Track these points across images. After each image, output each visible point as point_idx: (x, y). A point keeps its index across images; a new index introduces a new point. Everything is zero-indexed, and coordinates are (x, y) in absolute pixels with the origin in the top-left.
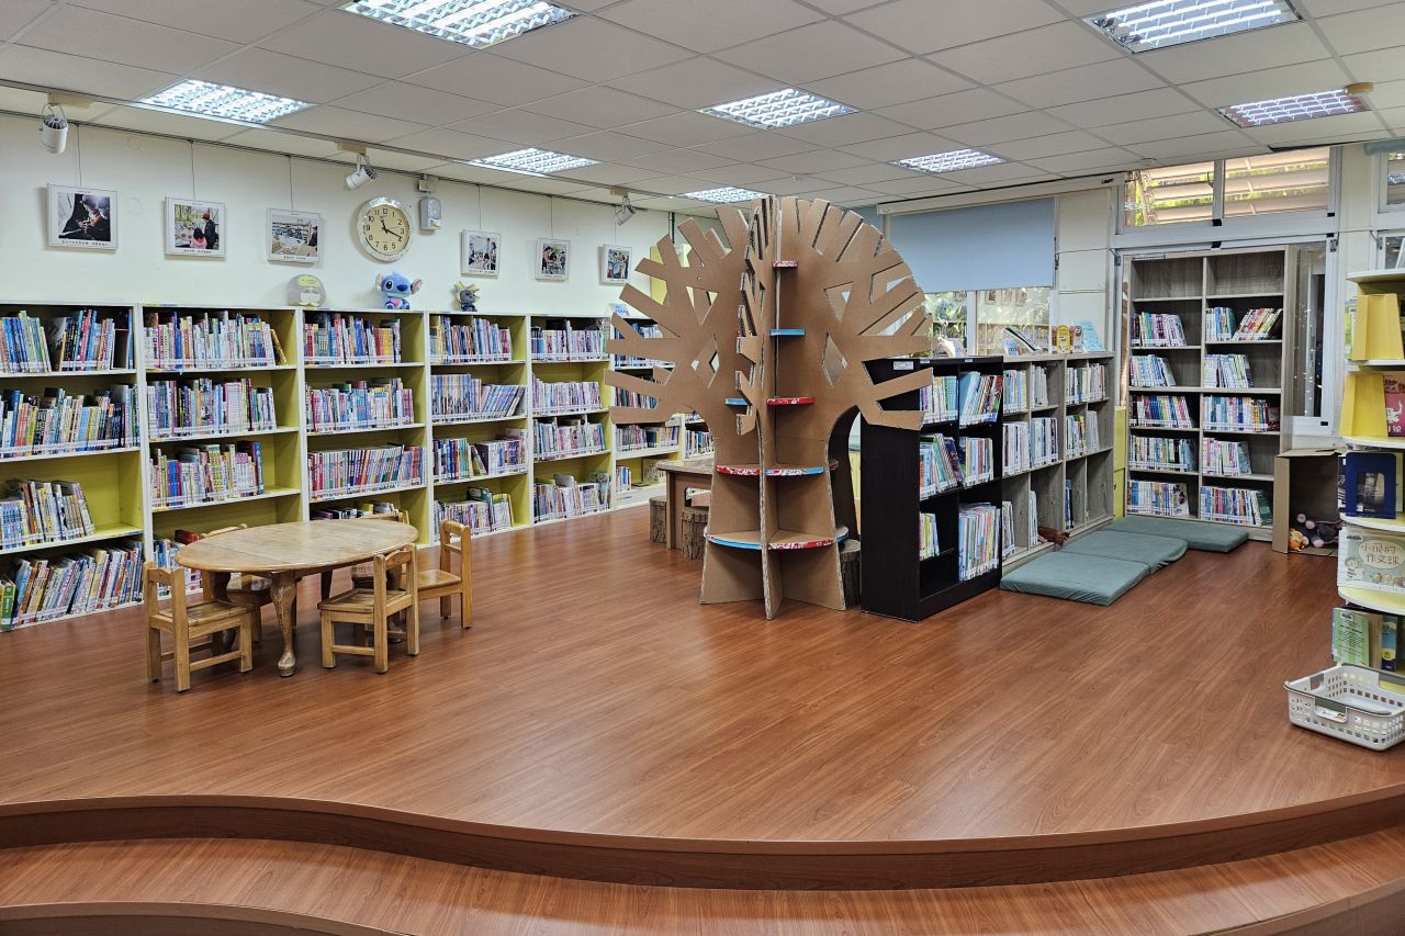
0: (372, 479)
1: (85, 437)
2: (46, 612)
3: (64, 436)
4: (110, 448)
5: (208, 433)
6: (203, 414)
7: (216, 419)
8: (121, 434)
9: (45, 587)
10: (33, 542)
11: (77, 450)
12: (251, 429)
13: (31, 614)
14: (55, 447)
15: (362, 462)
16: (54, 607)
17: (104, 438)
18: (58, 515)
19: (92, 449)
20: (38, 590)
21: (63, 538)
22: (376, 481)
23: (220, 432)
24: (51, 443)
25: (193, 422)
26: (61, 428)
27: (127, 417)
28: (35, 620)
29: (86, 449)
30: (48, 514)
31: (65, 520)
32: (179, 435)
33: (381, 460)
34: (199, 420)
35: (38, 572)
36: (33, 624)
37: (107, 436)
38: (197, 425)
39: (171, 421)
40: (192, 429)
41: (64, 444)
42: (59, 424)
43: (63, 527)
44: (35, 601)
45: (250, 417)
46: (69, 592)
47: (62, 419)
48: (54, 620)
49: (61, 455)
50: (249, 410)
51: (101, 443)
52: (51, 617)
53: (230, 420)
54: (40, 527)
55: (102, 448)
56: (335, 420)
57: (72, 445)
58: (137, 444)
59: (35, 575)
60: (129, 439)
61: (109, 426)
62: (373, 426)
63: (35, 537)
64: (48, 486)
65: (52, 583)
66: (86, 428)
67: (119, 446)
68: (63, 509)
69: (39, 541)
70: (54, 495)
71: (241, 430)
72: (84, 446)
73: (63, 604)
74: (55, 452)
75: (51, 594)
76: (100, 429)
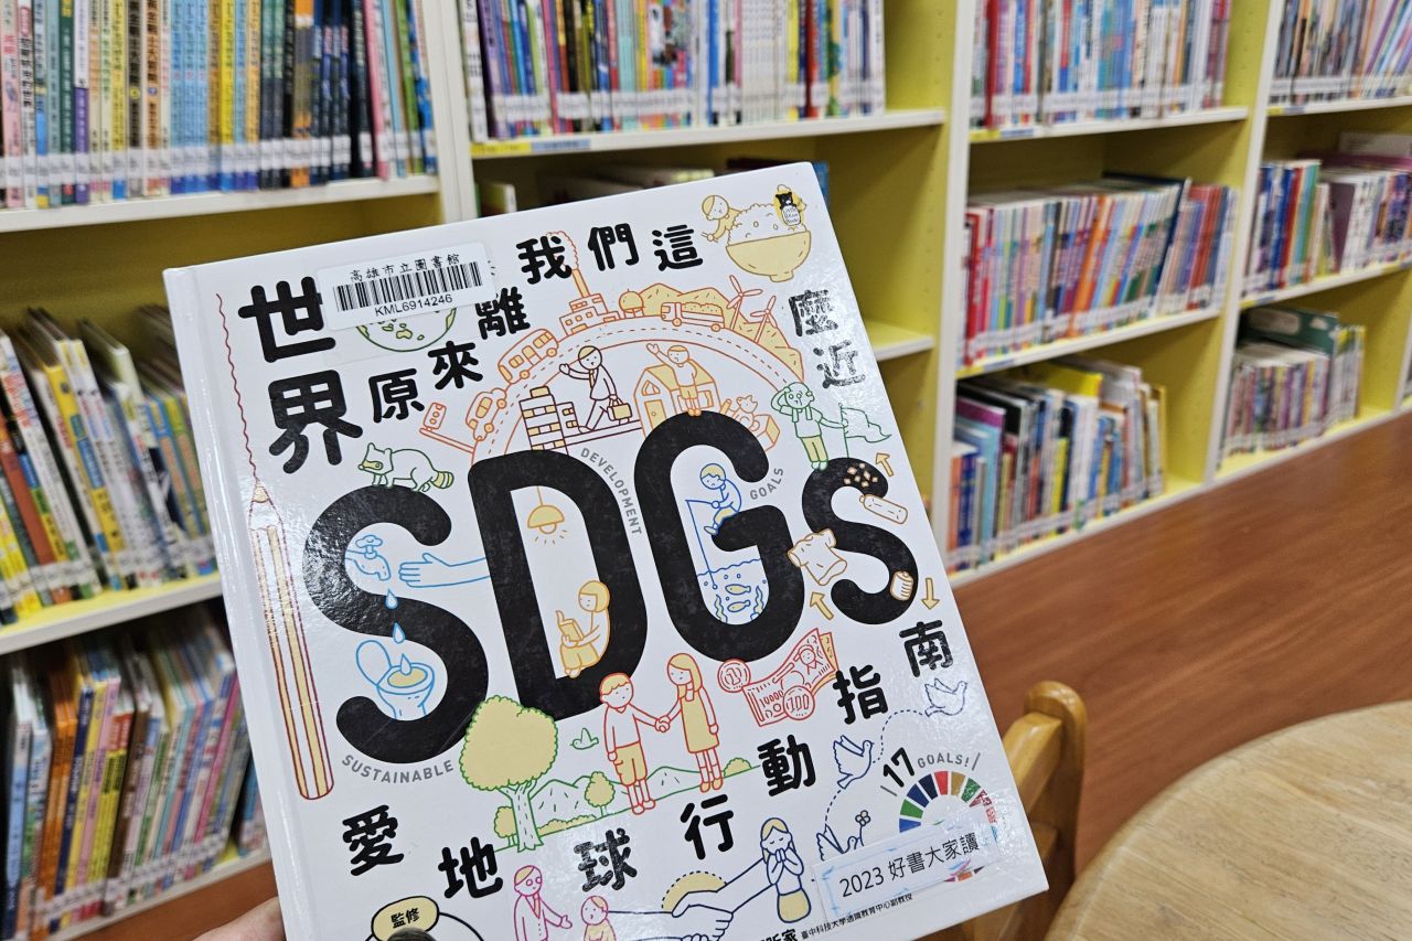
0: (1105, 292)
1: (201, 124)
2: (140, 874)
3: (104, 116)
4: (320, 177)
5: (671, 120)
6: (656, 39)
7: (699, 64)
8: (357, 115)
9: (125, 785)
10: (50, 598)
11: (178, 186)
12: (807, 111)
13: (78, 891)
14: (68, 168)
15: (1086, 236)
16: (170, 848)
17: (287, 132)
18: (139, 480)
19: (242, 182)
20: (96, 801)
21: (177, 574)
22: (1114, 301)
23: (714, 119)
24: (42, 150)
25: (625, 75)
26: (81, 74)
27: (376, 34)
28: (102, 909)
29: (215, 182)
30: (97, 478)
31: (171, 502)
32: (576, 126)
33: (1136, 231)
34: (647, 67)
35: (82, 732)
36: (96, 923)
37: (301, 120)
38: (637, 87)
39: (541, 66)
40: (621, 102)
41: (107, 158)
42: (66, 48)
43: (169, 529)
44: (90, 841)
45: (806, 62)
46: (222, 781)
47: (82, 26)
48: (179, 889)
49: (102, 210)
50: (806, 31)
51: (277, 154)
52: (163, 884)
53: (747, 69)
54: (73, 533)
55: (283, 179)
56: (1044, 88)
57: (147, 163)
58: (427, 164)
59: (69, 748)
60: (391, 142)
61: (302, 75)
62: (1135, 112)
63: (56, 575)
64: (71, 350)
65: (149, 763)
66: (201, 80)
67: (355, 170)
68: (155, 455)
69: (76, 593)
70: (106, 392)
71: (776, 116)
72: (202, 170)
73: (205, 827)
74: (73, 196)
75: (152, 805)
76: (266, 86)
